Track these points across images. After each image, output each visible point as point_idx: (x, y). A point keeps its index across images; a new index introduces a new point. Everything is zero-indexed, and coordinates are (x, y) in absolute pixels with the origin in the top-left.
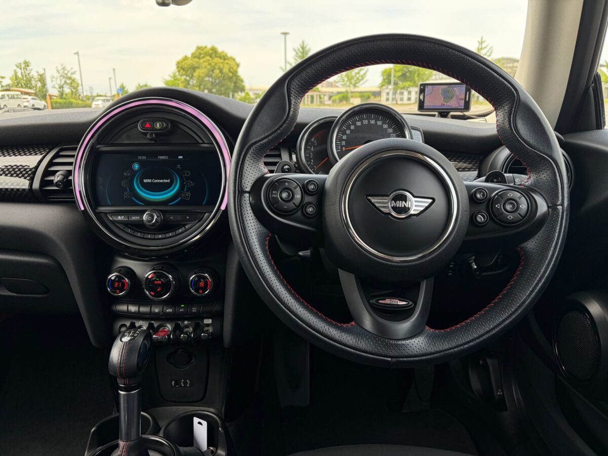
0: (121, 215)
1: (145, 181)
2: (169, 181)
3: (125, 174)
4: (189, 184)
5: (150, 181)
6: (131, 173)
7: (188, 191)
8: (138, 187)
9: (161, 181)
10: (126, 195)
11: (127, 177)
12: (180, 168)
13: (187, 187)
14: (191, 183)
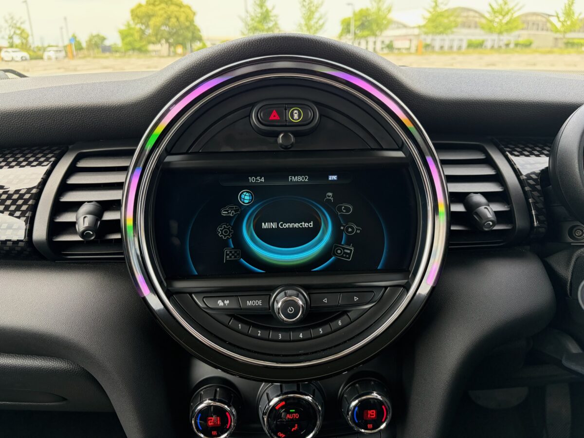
0: (223, 298)
1: (265, 226)
2: (311, 224)
3: (224, 213)
4: (350, 230)
5: (274, 225)
6: (236, 211)
7: (348, 243)
8: (253, 239)
9: (296, 225)
10: (228, 255)
11: (228, 219)
12: (332, 199)
13: (347, 236)
14: (355, 227)
